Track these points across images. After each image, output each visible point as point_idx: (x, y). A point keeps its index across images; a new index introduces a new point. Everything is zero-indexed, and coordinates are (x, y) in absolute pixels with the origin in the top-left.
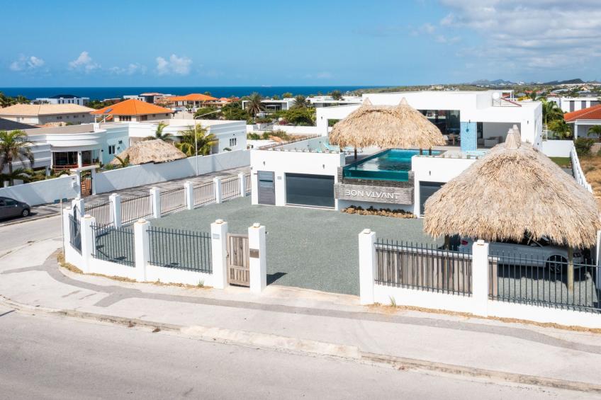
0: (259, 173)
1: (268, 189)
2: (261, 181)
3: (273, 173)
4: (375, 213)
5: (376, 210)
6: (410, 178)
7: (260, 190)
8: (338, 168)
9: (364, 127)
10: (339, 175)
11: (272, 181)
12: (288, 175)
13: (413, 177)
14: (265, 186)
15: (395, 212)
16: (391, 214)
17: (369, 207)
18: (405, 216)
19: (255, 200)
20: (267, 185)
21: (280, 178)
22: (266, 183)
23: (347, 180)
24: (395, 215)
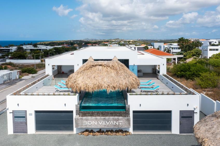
0: (13, 112)
1: (21, 123)
2: (15, 117)
3: (26, 111)
4: (104, 134)
5: (103, 132)
6: (127, 109)
7: (15, 124)
8: (76, 106)
9: (93, 76)
10: (76, 110)
11: (25, 117)
12: (36, 112)
13: (129, 109)
14: (19, 121)
15: (117, 131)
16: (114, 133)
17: (98, 130)
18: (124, 134)
19: (10, 131)
20: (22, 120)
21: (31, 114)
22: (19, 119)
23: (82, 113)
24: (117, 134)
